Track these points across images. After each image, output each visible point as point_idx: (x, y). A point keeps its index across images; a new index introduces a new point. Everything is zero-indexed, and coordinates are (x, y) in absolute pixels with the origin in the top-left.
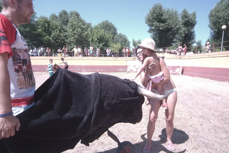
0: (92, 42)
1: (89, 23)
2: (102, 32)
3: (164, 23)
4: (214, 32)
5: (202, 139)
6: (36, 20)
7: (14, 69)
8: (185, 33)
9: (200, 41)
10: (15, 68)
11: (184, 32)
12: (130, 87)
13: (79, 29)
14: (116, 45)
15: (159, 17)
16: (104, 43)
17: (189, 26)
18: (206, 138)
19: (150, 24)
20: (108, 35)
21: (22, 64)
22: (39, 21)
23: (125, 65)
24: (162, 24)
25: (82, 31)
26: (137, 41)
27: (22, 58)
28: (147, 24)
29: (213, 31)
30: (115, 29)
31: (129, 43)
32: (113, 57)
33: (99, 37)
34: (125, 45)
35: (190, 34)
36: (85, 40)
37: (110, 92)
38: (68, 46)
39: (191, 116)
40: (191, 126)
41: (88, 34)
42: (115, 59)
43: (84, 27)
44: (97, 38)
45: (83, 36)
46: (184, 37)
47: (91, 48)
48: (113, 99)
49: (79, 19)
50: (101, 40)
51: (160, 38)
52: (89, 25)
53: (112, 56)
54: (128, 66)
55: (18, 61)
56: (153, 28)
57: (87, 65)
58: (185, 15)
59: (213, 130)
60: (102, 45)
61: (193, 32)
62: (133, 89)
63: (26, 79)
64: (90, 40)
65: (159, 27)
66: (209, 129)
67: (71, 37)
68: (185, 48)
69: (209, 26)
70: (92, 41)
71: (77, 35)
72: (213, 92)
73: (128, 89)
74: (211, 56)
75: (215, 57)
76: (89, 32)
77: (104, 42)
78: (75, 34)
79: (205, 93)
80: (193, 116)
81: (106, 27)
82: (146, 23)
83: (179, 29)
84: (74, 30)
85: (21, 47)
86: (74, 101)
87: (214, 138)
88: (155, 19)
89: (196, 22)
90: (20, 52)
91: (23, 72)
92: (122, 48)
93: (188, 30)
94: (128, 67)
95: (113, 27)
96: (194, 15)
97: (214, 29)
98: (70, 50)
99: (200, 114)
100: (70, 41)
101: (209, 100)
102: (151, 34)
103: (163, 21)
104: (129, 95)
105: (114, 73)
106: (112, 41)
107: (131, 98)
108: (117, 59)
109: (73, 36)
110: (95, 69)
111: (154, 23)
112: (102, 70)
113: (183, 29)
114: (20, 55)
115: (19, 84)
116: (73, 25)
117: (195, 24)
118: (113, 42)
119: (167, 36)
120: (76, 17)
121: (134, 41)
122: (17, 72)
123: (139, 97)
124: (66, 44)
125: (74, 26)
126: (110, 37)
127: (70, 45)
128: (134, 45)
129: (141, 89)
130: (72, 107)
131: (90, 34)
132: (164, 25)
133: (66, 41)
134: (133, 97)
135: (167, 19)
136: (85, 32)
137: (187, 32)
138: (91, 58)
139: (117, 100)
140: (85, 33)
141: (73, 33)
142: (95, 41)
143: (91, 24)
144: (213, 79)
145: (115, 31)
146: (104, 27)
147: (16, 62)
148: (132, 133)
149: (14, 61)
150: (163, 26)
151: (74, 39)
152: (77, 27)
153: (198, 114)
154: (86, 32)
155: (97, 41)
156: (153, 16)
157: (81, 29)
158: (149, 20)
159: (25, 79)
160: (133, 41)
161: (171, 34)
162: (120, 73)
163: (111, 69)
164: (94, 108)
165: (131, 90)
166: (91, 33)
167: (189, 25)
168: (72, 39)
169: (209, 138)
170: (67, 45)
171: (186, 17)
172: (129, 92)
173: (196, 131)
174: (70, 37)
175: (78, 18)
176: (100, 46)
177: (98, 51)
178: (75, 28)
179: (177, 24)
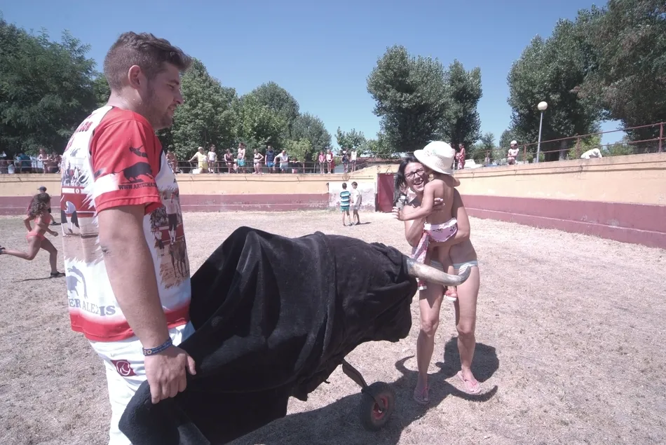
0: (239, 136)
1: (230, 89)
2: (264, 112)
3: (411, 94)
4: (521, 115)
5: (529, 364)
6: (93, 78)
7: (155, 241)
8: (457, 117)
9: (491, 135)
10: (156, 238)
11: (456, 113)
12: (389, 262)
13: (207, 103)
14: (298, 144)
15: (400, 79)
16: (269, 138)
17: (466, 102)
18: (538, 362)
19: (380, 95)
20: (278, 121)
21: (168, 227)
22: (102, 83)
23: (324, 192)
24: (407, 96)
25: (216, 110)
26: (347, 135)
27: (168, 212)
28: (372, 95)
29: (517, 114)
30: (294, 105)
31: (328, 138)
32: (295, 173)
33: (256, 124)
34: (319, 144)
35: (469, 118)
36: (223, 131)
37: (353, 275)
38: (180, 147)
39: (495, 312)
40: (501, 335)
41: (229, 115)
42: (300, 179)
43: (220, 99)
44: (252, 126)
45: (218, 121)
46: (455, 125)
47: (242, 152)
48: (361, 290)
49: (204, 78)
50: (261, 131)
51: (403, 129)
52: (231, 94)
53: (293, 171)
54: (332, 195)
55: (162, 220)
56: (387, 103)
57: (232, 194)
58: (457, 76)
59: (547, 343)
60: (266, 144)
61: (474, 115)
62: (396, 264)
63: (176, 262)
64: (235, 130)
65: (401, 102)
66: (540, 339)
67: (187, 123)
68: (461, 154)
69: (510, 102)
70: (241, 134)
71: (201, 119)
72: (531, 254)
73: (387, 264)
74: (521, 172)
75: (528, 174)
76: (232, 111)
77: (269, 135)
78: (197, 115)
79: (515, 258)
80: (501, 312)
81: (272, 100)
82: (370, 91)
83: (444, 107)
84: (193, 106)
85: (168, 186)
86: (282, 301)
87: (554, 360)
88: (391, 83)
89: (480, 91)
90: (165, 199)
91: (171, 245)
92: (313, 151)
93: (464, 110)
94: (332, 197)
95: (288, 98)
96: (477, 74)
97: (521, 109)
98: (185, 156)
99: (514, 307)
100: (183, 133)
101: (525, 273)
102: (380, 118)
103: (410, 89)
104: (389, 278)
105: (298, 212)
106: (288, 132)
107: (394, 286)
108: (306, 179)
109: (191, 122)
110: (252, 203)
111: (388, 93)
112: (268, 205)
113: (454, 107)
114: (165, 205)
115: (164, 276)
116: (192, 94)
117: (479, 98)
118: (291, 136)
119: (418, 123)
120: (196, 72)
121: (341, 134)
122: (161, 249)
123: (408, 282)
124: (175, 140)
125: (194, 96)
126: (283, 126)
127: (185, 145)
128: (340, 143)
129: (412, 263)
130: (281, 314)
131: (235, 117)
132: (411, 97)
133: (173, 133)
134: (397, 282)
135: (418, 84)
136: (222, 112)
137: (461, 115)
138: (242, 176)
139: (368, 292)
140: (223, 115)
141: (192, 115)
142: (248, 134)
143: (234, 91)
144: (524, 224)
145: (294, 110)
146: (267, 100)
147: (157, 224)
148: (379, 359)
149: (155, 222)
150: (410, 100)
151: (193, 129)
152: (202, 98)
153: (509, 306)
154: (226, 112)
155: (251, 133)
156: (386, 77)
157: (211, 105)
158: (376, 85)
159: (173, 262)
160: (337, 135)
161: (429, 119)
162: (314, 211)
163: (290, 202)
164: (327, 314)
165: (392, 268)
166: (238, 114)
167: (466, 99)
168: (189, 128)
169: (544, 360)
170: (176, 144)
171: (460, 80)
172: (390, 273)
173: (514, 345)
174: (185, 124)
175: (201, 75)
176: (259, 146)
177: (259, 160)
178: (198, 101)
179: (440, 96)
